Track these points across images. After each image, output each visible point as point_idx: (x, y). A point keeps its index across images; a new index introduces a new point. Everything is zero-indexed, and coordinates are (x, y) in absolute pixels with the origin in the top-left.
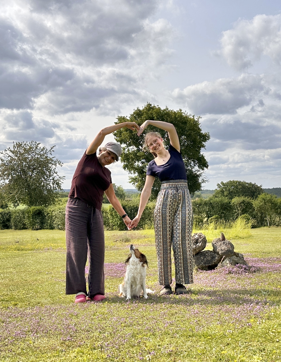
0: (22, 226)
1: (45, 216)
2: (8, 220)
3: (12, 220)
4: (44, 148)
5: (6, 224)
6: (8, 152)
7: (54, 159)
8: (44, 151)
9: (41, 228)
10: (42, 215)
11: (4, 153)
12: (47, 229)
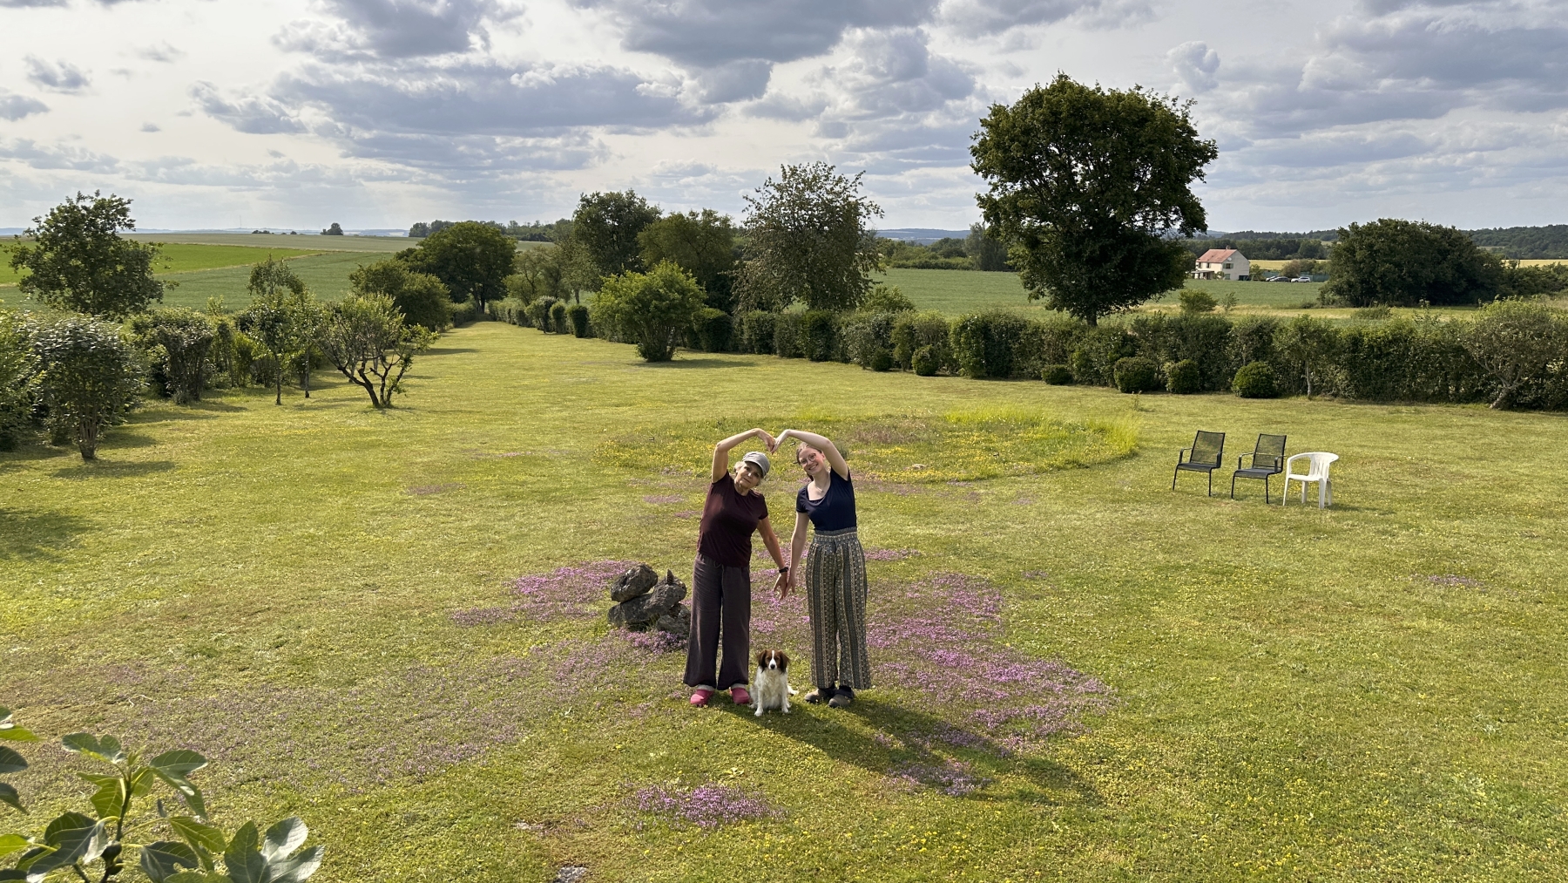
0: (794, 351)
1: (834, 334)
2: (770, 336)
3: (776, 334)
4: (840, 178)
5: (767, 344)
6: (771, 189)
7: (866, 202)
8: (843, 184)
9: (824, 358)
10: (828, 330)
11: (763, 191)
12: (837, 360)
